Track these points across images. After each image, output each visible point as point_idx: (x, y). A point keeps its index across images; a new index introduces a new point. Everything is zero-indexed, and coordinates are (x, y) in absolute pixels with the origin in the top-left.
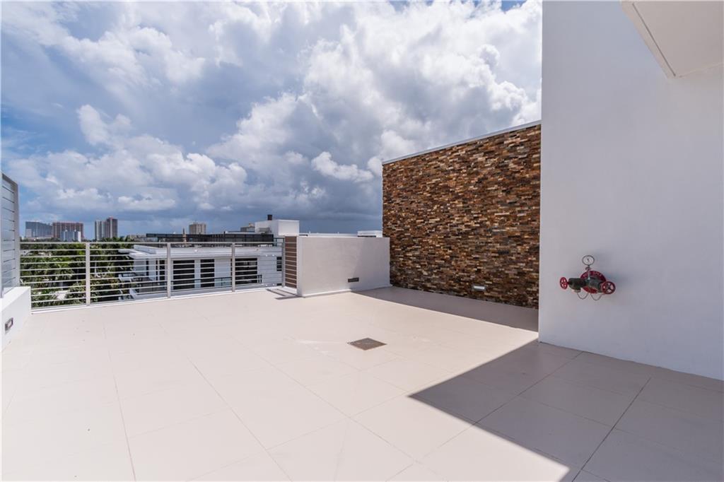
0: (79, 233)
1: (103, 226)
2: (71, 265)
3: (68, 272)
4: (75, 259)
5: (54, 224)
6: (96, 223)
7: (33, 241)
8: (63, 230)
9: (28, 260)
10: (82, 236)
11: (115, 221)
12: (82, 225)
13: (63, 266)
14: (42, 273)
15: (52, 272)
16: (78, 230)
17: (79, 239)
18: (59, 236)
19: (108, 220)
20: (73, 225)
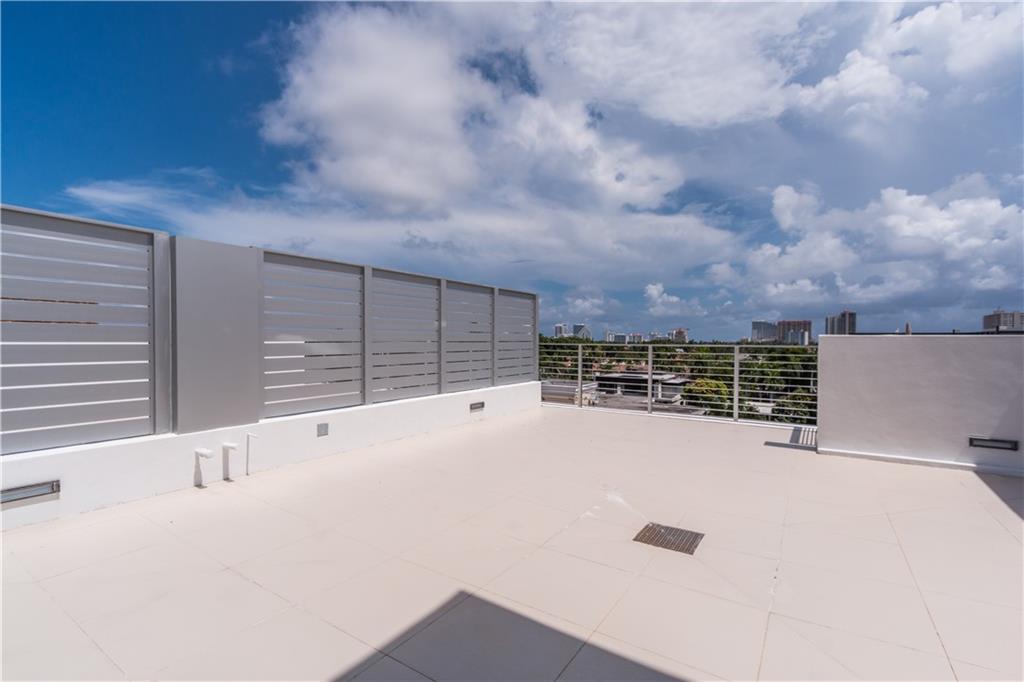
0: (807, 334)
1: (836, 324)
2: (782, 374)
3: (779, 381)
4: (785, 366)
5: (779, 323)
6: (827, 320)
7: (759, 344)
8: (789, 330)
9: (747, 365)
10: (810, 337)
11: (852, 316)
12: (810, 323)
13: (773, 373)
14: (753, 380)
15: (761, 381)
16: (805, 330)
17: (806, 343)
18: (784, 338)
19: (843, 315)
20: (799, 324)
